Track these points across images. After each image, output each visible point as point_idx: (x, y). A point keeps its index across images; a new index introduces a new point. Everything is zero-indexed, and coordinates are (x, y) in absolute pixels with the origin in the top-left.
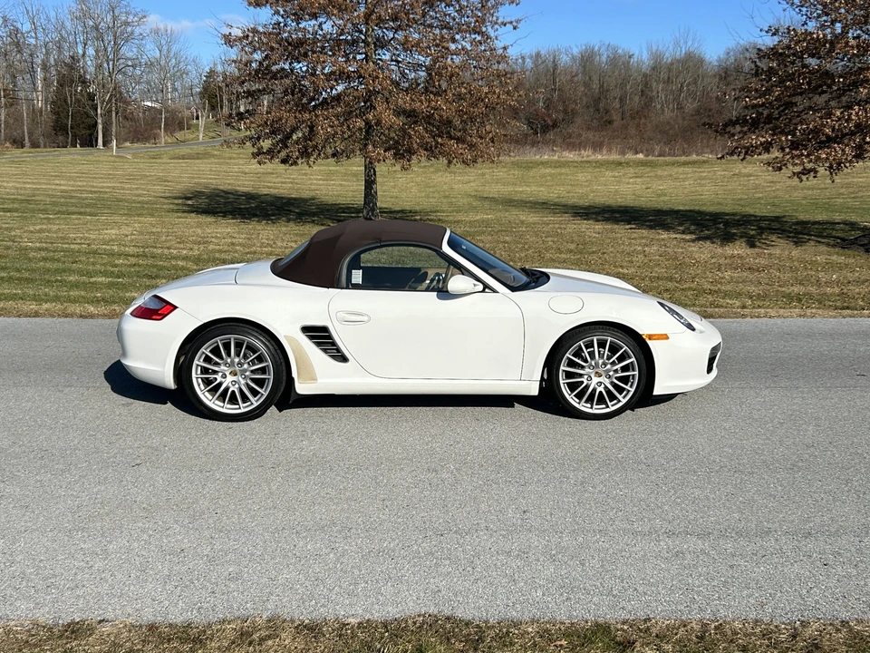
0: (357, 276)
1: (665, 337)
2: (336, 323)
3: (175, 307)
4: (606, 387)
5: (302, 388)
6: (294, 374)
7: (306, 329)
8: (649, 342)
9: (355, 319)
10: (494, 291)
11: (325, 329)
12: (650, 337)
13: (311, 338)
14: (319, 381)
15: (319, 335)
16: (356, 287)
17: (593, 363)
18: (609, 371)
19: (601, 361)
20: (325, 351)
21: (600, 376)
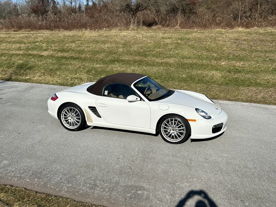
0: (106, 93)
1: (195, 121)
2: (98, 107)
3: (58, 97)
5: (88, 124)
6: (86, 120)
7: (90, 107)
8: (189, 122)
9: (103, 105)
10: (144, 101)
11: (95, 108)
12: (189, 120)
13: (91, 110)
14: (93, 122)
15: (93, 109)
16: (105, 96)
17: (172, 126)
18: (177, 130)
19: (175, 126)
20: (95, 114)
21: (174, 130)
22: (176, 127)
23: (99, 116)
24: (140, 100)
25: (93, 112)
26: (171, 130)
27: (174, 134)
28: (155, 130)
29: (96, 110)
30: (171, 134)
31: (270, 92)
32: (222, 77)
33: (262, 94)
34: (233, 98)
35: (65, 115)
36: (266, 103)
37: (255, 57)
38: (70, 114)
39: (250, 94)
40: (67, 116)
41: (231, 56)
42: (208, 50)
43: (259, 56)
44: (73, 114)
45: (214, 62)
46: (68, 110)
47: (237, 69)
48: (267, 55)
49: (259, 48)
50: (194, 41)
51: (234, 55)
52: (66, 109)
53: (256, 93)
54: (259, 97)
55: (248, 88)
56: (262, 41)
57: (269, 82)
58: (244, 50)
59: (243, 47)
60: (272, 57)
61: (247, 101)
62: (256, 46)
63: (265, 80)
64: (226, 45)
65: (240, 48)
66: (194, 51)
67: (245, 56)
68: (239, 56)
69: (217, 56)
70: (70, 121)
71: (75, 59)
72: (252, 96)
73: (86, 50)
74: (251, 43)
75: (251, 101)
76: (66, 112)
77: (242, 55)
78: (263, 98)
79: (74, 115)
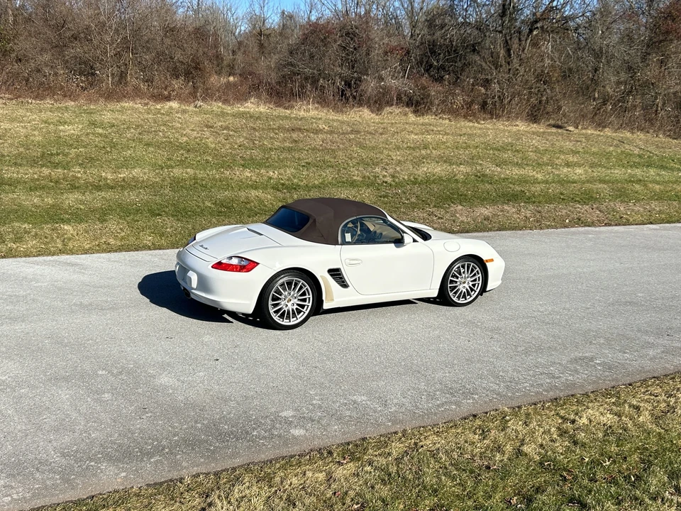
0: (348, 237)
1: (492, 260)
2: (345, 266)
3: (258, 264)
4: (467, 290)
5: (326, 306)
6: (324, 298)
7: (330, 271)
8: (487, 264)
9: (354, 262)
10: (416, 242)
11: (338, 270)
12: (487, 261)
13: (331, 275)
14: (335, 300)
15: (335, 273)
16: (349, 243)
18: (468, 281)
20: (339, 283)
21: (465, 283)
23: (346, 286)
25: (335, 279)
26: (462, 283)
27: (465, 289)
28: (438, 290)
29: (340, 274)
44: (293, 292)
46: (283, 287)
52: (279, 285)
70: (285, 309)
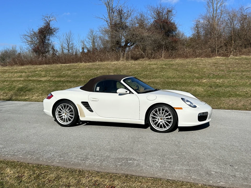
0: (98, 89)
1: (181, 108)
2: (90, 101)
3: (53, 96)
5: (82, 119)
6: (79, 115)
7: (83, 103)
8: (176, 110)
9: (94, 100)
10: (133, 93)
11: (87, 103)
12: (176, 108)
13: (84, 105)
14: (86, 117)
15: (86, 104)
16: (98, 91)
17: (160, 115)
18: (164, 118)
19: (162, 115)
20: (88, 109)
21: (162, 119)
22: (164, 116)
23: (91, 111)
24: (130, 93)
25: (86, 107)
26: (160, 119)
27: (162, 123)
28: (144, 121)
29: (89, 105)
30: (159, 123)
31: (249, 101)
32: (205, 91)
33: (242, 103)
34: (216, 107)
35: (59, 112)
36: (246, 109)
37: (233, 75)
38: (64, 111)
39: (231, 103)
40: (61, 113)
41: (211, 76)
42: (190, 72)
43: (237, 75)
44: (66, 110)
45: (196, 80)
46: (62, 107)
47: (218, 85)
48: (244, 74)
49: (236, 69)
50: (177, 66)
51: (214, 74)
52: (60, 106)
53: (236, 102)
54: (239, 105)
55: (229, 99)
56: (238, 63)
57: (248, 93)
58: (223, 71)
59: (221, 69)
60: (249, 75)
61: (229, 109)
62: (233, 67)
63: (244, 92)
64: (206, 68)
65: (219, 69)
66: (178, 73)
67: (224, 75)
68: (218, 75)
69: (199, 76)
70: (63, 117)
71: (70, 82)
72: (233, 104)
73: (81, 75)
74: (229, 66)
75: (232, 109)
76: (60, 109)
77: (221, 74)
78: (243, 106)
79: (68, 111)
